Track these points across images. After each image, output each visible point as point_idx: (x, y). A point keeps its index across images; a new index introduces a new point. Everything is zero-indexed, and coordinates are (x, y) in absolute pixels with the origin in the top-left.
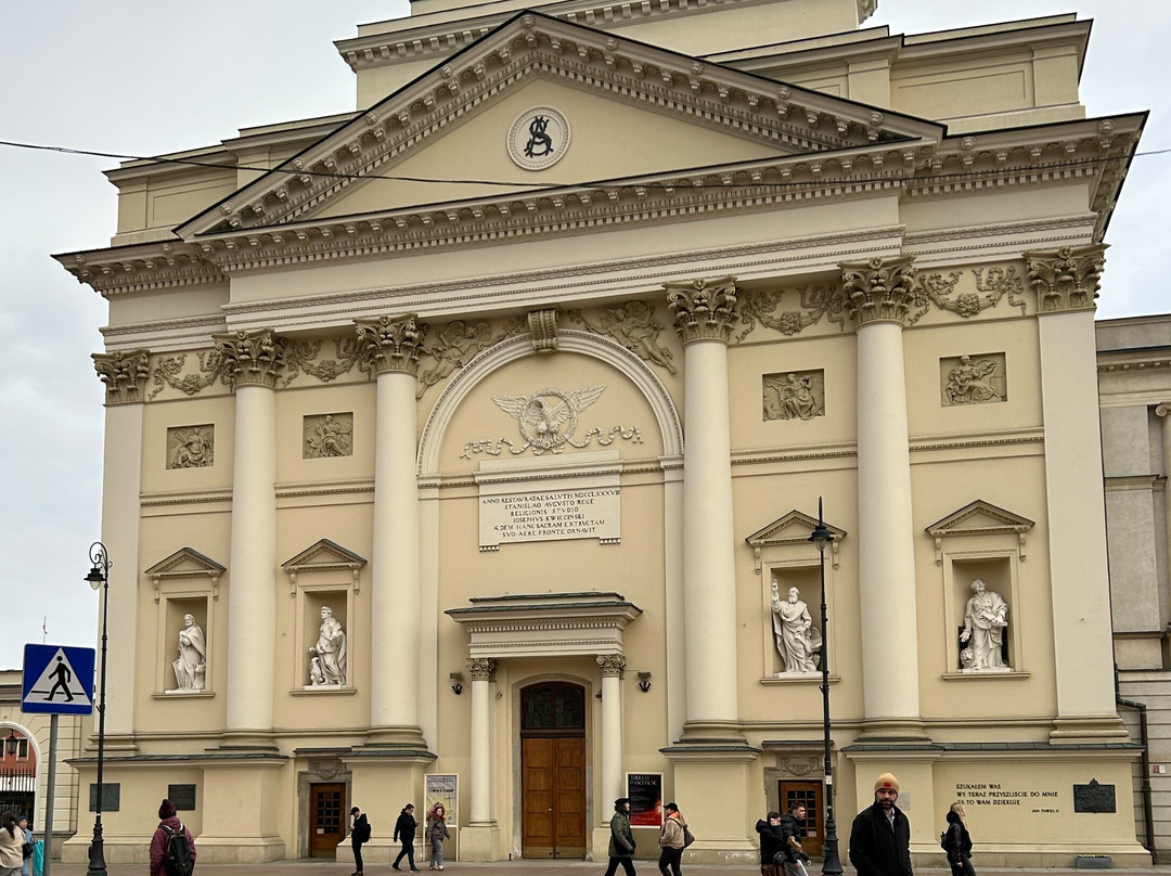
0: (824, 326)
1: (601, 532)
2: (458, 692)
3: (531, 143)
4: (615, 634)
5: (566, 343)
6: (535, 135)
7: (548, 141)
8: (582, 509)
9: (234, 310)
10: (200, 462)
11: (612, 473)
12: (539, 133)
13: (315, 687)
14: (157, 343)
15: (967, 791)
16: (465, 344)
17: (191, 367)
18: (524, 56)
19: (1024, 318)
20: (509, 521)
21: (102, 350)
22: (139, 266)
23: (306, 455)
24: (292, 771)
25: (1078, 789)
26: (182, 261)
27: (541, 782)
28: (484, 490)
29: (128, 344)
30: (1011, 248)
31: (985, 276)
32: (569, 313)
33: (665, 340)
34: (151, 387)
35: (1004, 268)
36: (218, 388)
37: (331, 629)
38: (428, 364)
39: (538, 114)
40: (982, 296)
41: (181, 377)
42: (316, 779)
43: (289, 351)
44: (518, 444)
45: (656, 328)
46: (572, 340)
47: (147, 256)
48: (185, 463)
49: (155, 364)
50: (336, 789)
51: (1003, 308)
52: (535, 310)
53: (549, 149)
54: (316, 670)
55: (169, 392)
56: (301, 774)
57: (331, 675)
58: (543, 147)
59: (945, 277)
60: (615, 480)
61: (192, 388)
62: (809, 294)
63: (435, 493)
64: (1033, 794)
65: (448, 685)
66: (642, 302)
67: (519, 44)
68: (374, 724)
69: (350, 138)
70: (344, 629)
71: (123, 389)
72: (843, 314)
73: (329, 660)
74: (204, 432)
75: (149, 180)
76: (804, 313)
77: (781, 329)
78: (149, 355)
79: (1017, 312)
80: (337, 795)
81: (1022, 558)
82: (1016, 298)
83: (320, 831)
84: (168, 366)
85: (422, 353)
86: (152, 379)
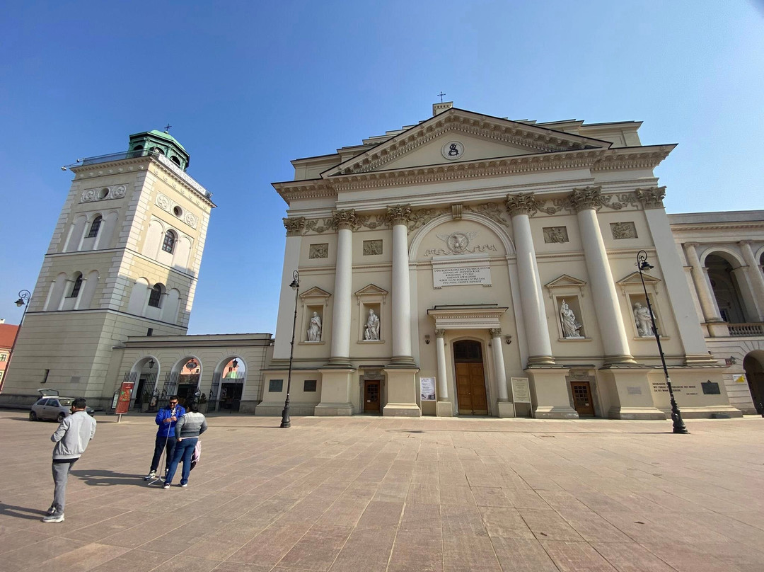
0: (563, 211)
1: (483, 282)
2: (428, 343)
3: (450, 152)
4: (497, 320)
5: (465, 216)
6: (452, 149)
7: (457, 151)
8: (475, 274)
9: (340, 203)
10: (323, 257)
11: (487, 261)
12: (453, 148)
13: (367, 340)
14: (309, 215)
15: (657, 386)
16: (426, 217)
17: (320, 224)
18: (448, 124)
19: (638, 210)
20: (446, 278)
21: (287, 217)
22: (304, 188)
23: (364, 254)
24: (358, 374)
25: (704, 385)
26: (321, 187)
27: (465, 382)
28: (434, 266)
29: (297, 215)
30: (631, 188)
31: (621, 196)
32: (466, 206)
33: (504, 215)
34: (304, 230)
35: (627, 194)
36: (330, 230)
37: (373, 317)
38: (412, 223)
39: (453, 143)
40: (621, 203)
41: (316, 227)
42: (367, 378)
43: (358, 219)
44: (446, 251)
45: (500, 212)
46: (467, 216)
47: (307, 184)
48: (317, 256)
49: (306, 223)
50: (375, 383)
51: (629, 207)
52: (455, 204)
53: (457, 153)
54: (368, 334)
55: (311, 232)
56: (361, 376)
57: (374, 335)
58: (455, 153)
59: (606, 197)
60: (488, 263)
61: (320, 231)
62: (556, 201)
63: (415, 267)
64: (686, 387)
65: (423, 341)
66: (494, 203)
67: (448, 120)
68: (394, 355)
69: (387, 146)
70: (379, 317)
71: (294, 231)
72: (571, 208)
73: (373, 329)
74: (324, 246)
75: (307, 164)
76: (555, 207)
77: (548, 212)
78: (305, 219)
79: (635, 208)
80: (376, 386)
81: (657, 293)
82: (634, 204)
83: (369, 401)
84: (311, 224)
85: (410, 219)
86: (305, 228)
